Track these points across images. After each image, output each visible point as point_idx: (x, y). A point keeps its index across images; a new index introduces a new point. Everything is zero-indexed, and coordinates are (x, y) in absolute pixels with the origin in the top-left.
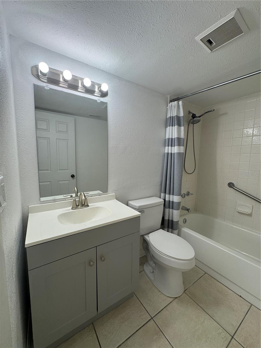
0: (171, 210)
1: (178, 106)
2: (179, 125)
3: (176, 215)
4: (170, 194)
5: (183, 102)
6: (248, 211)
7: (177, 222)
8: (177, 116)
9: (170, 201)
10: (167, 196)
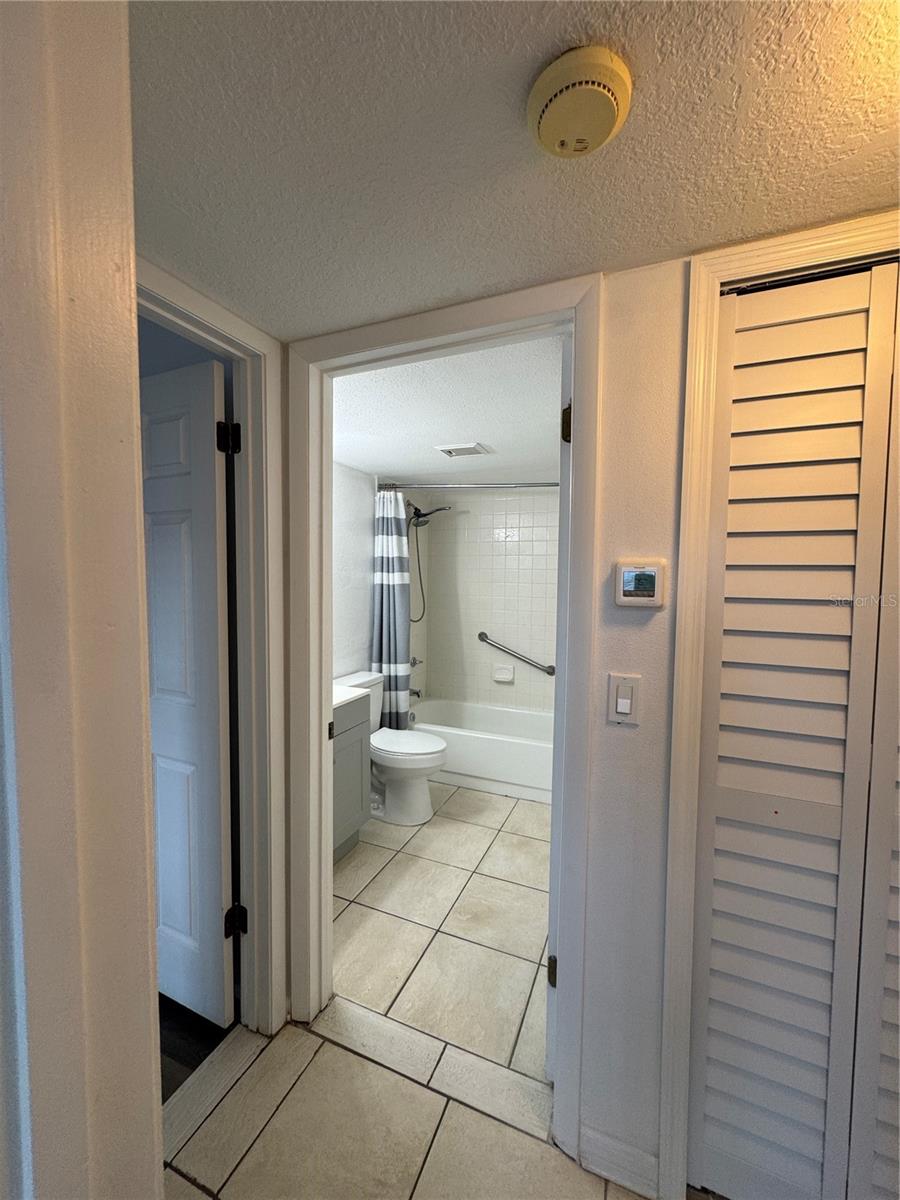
0: (393, 693)
1: (396, 499)
2: (399, 534)
3: (403, 701)
4: (390, 663)
5: (404, 494)
6: (507, 677)
7: (406, 713)
8: (395, 518)
9: (390, 676)
10: (385, 666)
